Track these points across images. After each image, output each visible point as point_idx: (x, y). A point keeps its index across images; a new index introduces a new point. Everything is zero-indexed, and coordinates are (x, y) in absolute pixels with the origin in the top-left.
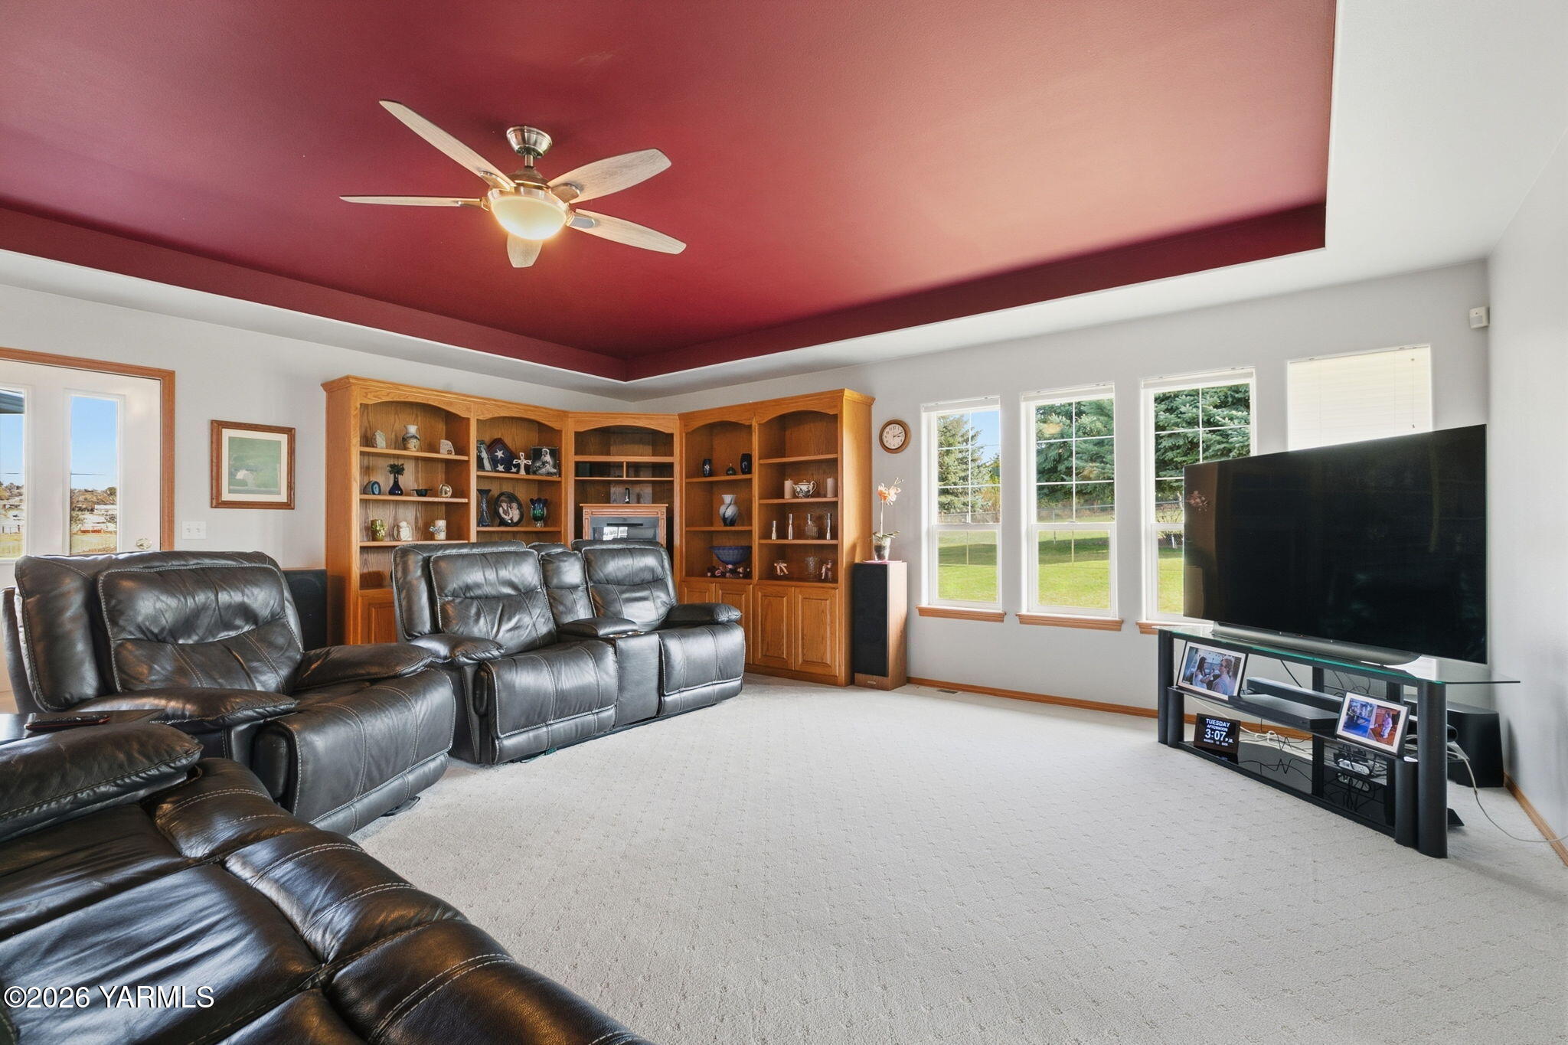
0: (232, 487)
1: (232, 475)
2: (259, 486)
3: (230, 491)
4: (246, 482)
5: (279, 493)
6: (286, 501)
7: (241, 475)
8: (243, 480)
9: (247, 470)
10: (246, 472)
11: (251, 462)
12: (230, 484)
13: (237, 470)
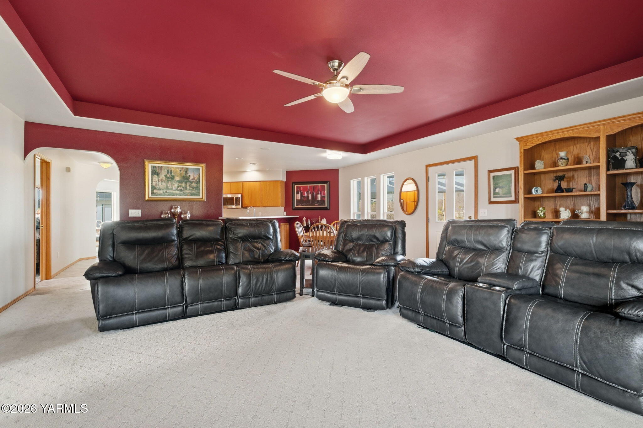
0: (494, 196)
1: (494, 191)
2: (503, 194)
3: (494, 197)
4: (499, 193)
5: (511, 196)
6: (514, 200)
7: (497, 190)
8: (498, 192)
9: (499, 188)
10: (499, 189)
11: (500, 185)
12: (494, 194)
13: (496, 189)
